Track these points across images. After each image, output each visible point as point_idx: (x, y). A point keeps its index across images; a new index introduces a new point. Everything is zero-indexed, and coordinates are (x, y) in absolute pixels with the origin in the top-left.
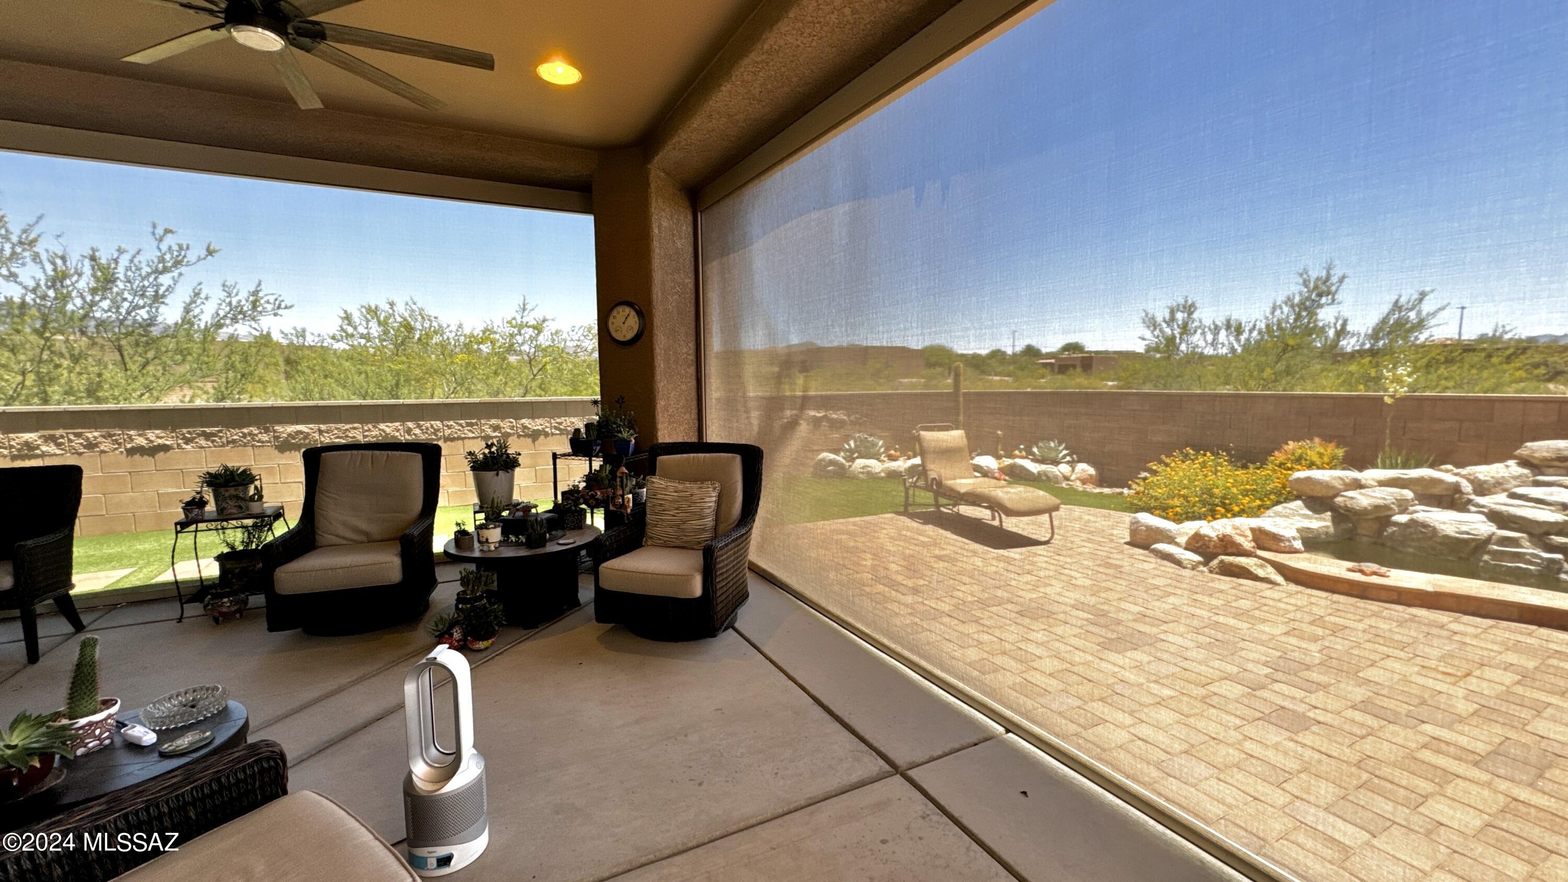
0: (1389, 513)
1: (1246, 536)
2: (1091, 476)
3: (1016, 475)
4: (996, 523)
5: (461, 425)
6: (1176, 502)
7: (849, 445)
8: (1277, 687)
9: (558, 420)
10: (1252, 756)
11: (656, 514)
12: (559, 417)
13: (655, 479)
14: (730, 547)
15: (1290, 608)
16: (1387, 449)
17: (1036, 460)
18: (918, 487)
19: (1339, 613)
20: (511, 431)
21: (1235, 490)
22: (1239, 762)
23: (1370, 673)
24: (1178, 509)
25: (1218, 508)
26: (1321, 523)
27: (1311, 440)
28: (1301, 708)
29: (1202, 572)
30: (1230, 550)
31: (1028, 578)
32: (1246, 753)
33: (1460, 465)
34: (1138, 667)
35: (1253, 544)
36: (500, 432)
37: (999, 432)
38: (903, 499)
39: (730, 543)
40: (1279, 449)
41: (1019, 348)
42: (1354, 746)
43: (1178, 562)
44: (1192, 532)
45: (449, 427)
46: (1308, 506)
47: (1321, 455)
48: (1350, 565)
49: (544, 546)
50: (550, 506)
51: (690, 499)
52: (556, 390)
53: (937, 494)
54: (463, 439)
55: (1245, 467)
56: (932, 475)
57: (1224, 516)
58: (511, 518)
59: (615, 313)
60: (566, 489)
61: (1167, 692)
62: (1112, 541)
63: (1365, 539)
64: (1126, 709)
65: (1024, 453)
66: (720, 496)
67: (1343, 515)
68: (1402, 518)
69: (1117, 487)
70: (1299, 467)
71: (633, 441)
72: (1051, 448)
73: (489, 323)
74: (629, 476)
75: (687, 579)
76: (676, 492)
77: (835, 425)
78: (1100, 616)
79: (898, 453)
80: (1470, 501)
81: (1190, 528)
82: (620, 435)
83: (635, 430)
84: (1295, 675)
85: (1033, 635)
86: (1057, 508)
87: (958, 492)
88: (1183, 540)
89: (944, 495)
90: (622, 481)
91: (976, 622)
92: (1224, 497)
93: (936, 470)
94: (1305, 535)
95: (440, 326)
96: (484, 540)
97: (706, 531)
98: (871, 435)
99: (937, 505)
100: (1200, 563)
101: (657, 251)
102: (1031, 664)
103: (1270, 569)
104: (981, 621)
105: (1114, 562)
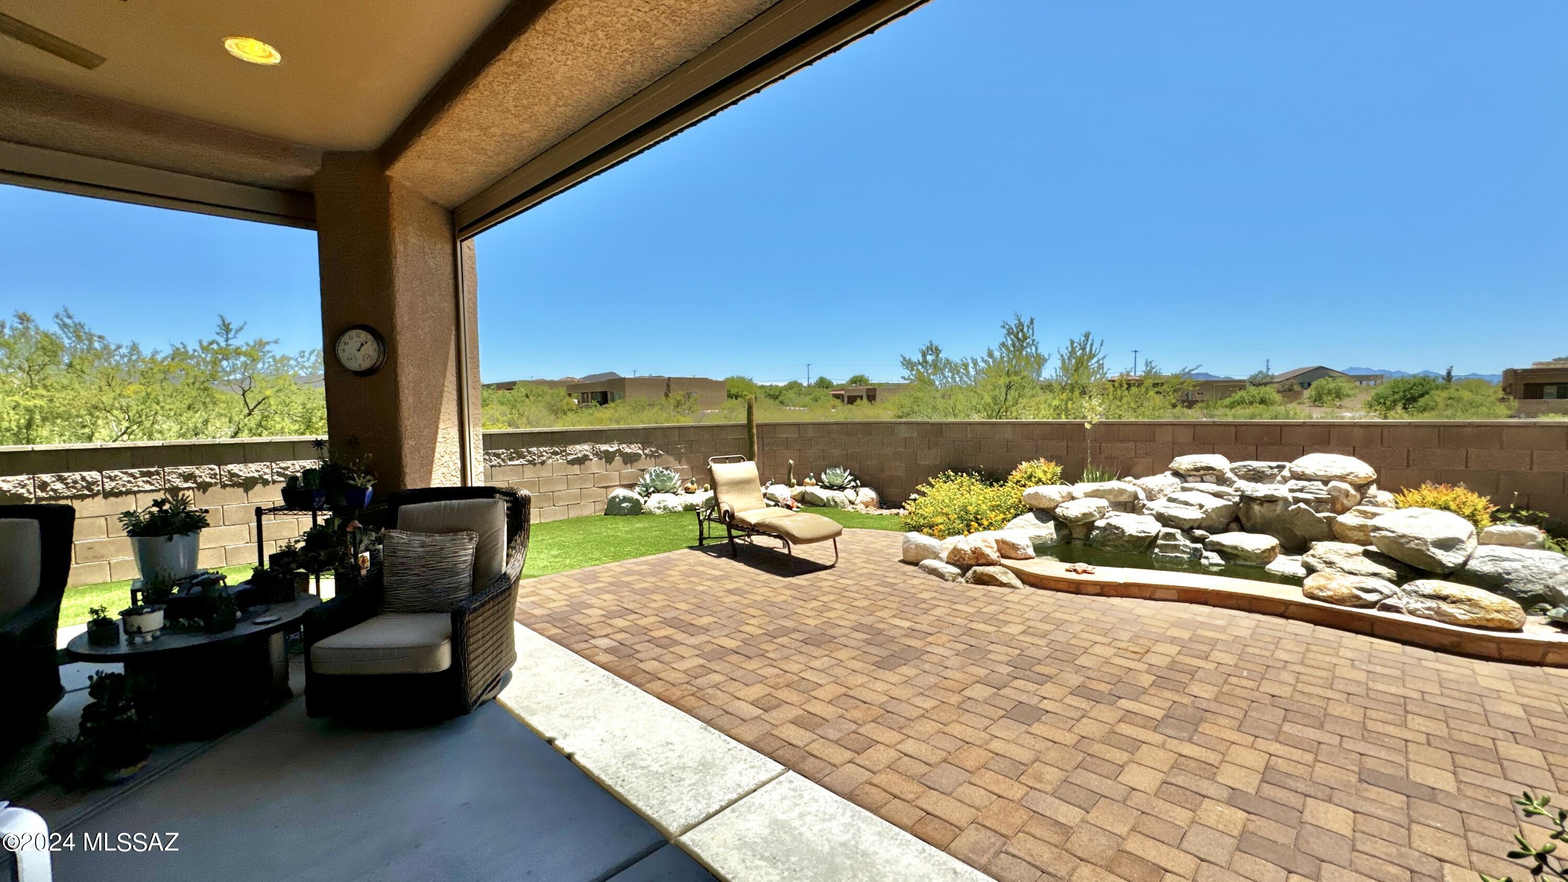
0: (1093, 519)
1: (992, 548)
2: (872, 499)
3: (807, 502)
4: (786, 551)
5: (132, 475)
6: (939, 520)
7: (645, 480)
8: (1017, 683)
9: (283, 465)
10: (997, 754)
11: (396, 574)
12: (282, 460)
13: (394, 534)
14: (487, 607)
15: (1027, 609)
16: (1089, 466)
17: (825, 487)
18: (714, 520)
19: (1062, 610)
20: (213, 481)
21: (984, 507)
22: (987, 762)
23: (1082, 661)
24: (941, 526)
25: (973, 523)
26: (1048, 530)
27: (1038, 460)
28: (1034, 701)
29: (961, 583)
30: (980, 562)
31: (815, 604)
32: (992, 752)
33: (1137, 477)
34: (907, 682)
35: (998, 554)
36: (195, 482)
37: (791, 462)
38: (698, 533)
39: (488, 602)
40: (1015, 468)
41: (813, 381)
42: (1072, 730)
43: (941, 576)
44: (952, 547)
45: (111, 479)
46: (1037, 518)
47: (1045, 472)
48: (1068, 565)
49: (232, 627)
50: (248, 575)
51: (437, 553)
52: (283, 428)
53: (730, 526)
54: (135, 493)
55: (991, 485)
56: (724, 507)
57: (977, 530)
58: (183, 595)
59: (346, 338)
60: (274, 551)
61: (928, 704)
62: (888, 560)
63: (1078, 542)
64: (894, 727)
65: (814, 481)
66: (478, 549)
67: (1062, 524)
68: (1100, 523)
69: (895, 508)
70: (1030, 483)
71: (370, 489)
72: (836, 475)
73: (181, 346)
74: (365, 531)
75: (430, 649)
76: (422, 547)
77: (630, 459)
78: (875, 636)
79: (695, 485)
80: (1144, 505)
81: (952, 542)
82: (352, 482)
83: (373, 475)
84: (1030, 670)
85: (816, 664)
86: (839, 533)
87: (750, 524)
88: (944, 555)
89: (737, 528)
90: (354, 538)
91: (763, 655)
92: (977, 513)
93: (729, 501)
94: (1037, 542)
95: (106, 347)
96: (135, 629)
97: (462, 589)
98: (667, 469)
99: (731, 537)
100: (958, 574)
101: (402, 269)
102: (813, 693)
103: (1011, 575)
104: (767, 655)
105: (889, 580)
